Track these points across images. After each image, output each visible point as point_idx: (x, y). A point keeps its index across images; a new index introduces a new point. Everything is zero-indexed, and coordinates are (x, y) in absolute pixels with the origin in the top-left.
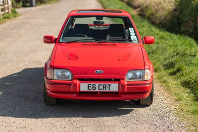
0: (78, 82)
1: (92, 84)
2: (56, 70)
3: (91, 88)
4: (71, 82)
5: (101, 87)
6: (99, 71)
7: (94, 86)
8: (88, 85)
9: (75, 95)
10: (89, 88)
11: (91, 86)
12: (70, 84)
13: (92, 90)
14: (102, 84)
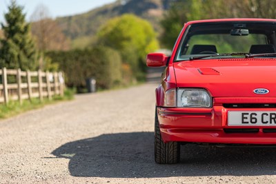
0: (224, 110)
1: (250, 113)
2: (180, 91)
3: (248, 120)
4: (210, 109)
5: (267, 118)
6: (260, 91)
7: (253, 116)
8: (243, 114)
9: (217, 134)
10: (245, 120)
11: (249, 116)
12: (208, 114)
13: (250, 124)
14: (269, 113)
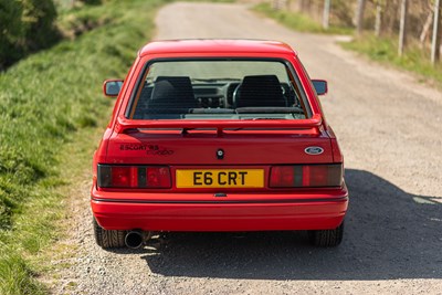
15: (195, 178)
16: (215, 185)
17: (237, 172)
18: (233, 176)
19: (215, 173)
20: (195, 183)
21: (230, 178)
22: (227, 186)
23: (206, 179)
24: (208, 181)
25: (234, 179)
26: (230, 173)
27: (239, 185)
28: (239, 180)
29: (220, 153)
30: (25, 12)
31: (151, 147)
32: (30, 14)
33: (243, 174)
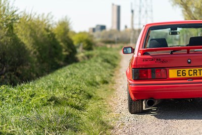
15: (178, 73)
16: (187, 76)
17: (197, 69)
18: (195, 71)
19: (187, 70)
20: (178, 76)
21: (194, 73)
22: (193, 76)
23: (183, 73)
24: (184, 74)
25: (196, 73)
26: (194, 70)
27: (198, 75)
28: (198, 73)
29: (189, 61)
30: (64, 50)
31: (157, 60)
32: (66, 51)
33: (200, 70)
